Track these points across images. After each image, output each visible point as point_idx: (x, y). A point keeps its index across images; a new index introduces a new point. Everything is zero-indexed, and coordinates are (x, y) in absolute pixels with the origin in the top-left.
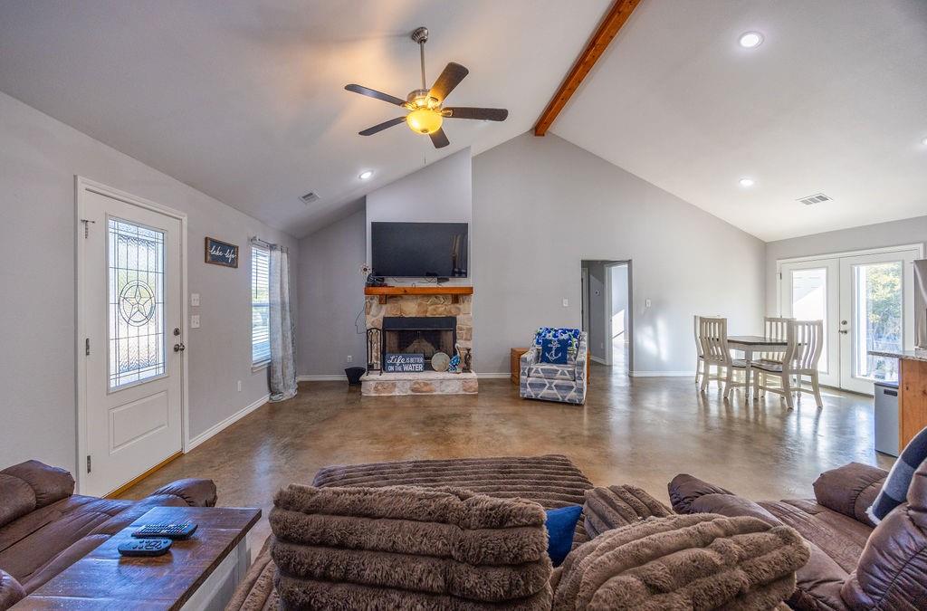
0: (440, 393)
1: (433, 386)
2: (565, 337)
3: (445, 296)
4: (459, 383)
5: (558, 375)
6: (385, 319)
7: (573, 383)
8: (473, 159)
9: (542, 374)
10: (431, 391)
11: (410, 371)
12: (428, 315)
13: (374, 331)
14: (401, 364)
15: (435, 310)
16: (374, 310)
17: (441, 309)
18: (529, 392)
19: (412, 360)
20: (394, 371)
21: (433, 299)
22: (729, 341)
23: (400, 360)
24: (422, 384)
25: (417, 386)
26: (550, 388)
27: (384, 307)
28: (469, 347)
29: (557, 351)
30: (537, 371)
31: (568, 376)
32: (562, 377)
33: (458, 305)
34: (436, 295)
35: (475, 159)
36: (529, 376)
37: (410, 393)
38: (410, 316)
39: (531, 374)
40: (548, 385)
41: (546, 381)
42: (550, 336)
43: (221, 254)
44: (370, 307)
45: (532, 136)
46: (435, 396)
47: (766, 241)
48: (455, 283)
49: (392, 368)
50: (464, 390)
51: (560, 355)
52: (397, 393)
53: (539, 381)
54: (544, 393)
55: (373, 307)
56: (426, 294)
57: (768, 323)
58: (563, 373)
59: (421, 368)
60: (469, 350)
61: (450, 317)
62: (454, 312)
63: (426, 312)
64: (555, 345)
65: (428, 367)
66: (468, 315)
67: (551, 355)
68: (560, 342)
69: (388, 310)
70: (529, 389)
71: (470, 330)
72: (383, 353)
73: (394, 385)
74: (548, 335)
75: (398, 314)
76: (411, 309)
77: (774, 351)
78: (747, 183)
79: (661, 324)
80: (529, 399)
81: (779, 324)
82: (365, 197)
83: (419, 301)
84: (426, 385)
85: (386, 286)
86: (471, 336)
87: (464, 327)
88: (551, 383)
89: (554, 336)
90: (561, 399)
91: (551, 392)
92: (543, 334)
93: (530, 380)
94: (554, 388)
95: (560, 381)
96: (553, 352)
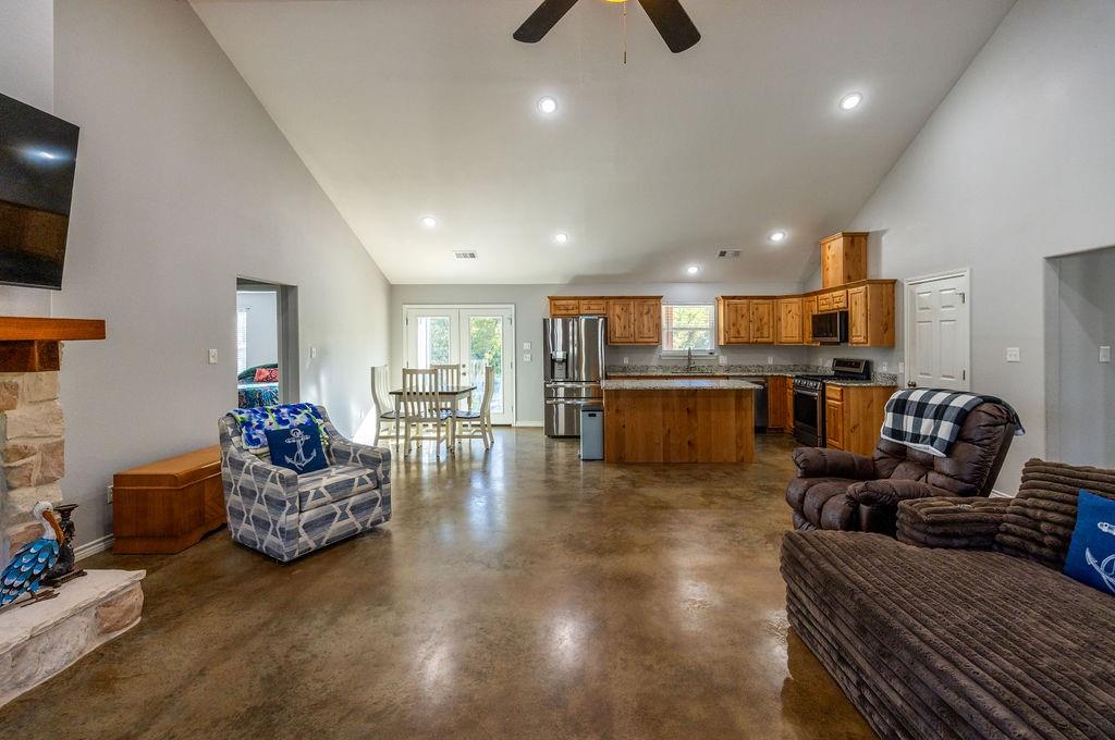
4: (85, 619)
5: (355, 488)
7: (377, 492)
18: (307, 540)
26: (344, 516)
29: (308, 448)
30: (318, 495)
31: (370, 484)
32: (364, 487)
36: (301, 512)
40: (339, 512)
41: (336, 507)
42: (271, 424)
51: (314, 454)
53: (322, 511)
54: (332, 530)
58: (362, 482)
67: (298, 459)
68: (302, 428)
70: (303, 537)
74: (266, 423)
78: (430, 222)
80: (308, 556)
88: (343, 508)
89: (280, 421)
90: (360, 527)
91: (346, 522)
92: (255, 422)
93: (306, 516)
94: (349, 513)
95: (358, 497)
96: (300, 451)
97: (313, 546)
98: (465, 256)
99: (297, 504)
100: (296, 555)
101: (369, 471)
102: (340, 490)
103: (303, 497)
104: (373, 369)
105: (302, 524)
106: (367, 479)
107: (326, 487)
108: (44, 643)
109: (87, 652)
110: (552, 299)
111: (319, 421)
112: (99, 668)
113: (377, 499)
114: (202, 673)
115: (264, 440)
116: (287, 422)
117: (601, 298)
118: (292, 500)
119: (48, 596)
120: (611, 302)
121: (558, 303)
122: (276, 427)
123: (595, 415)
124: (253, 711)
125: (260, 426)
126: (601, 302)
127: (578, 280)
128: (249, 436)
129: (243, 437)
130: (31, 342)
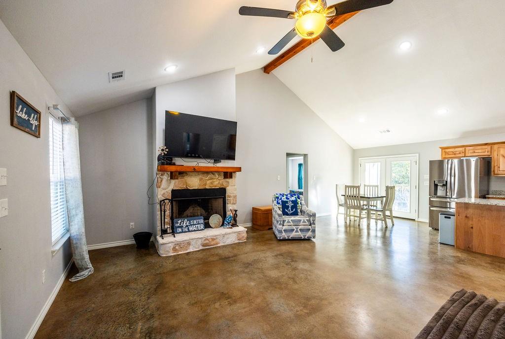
0: (223, 244)
1: (218, 240)
2: (293, 198)
3: (219, 172)
4: (235, 235)
5: (301, 223)
6: (173, 191)
7: (310, 227)
8: (236, 75)
9: (292, 223)
10: (217, 244)
11: (195, 231)
12: (207, 187)
13: (167, 201)
14: (187, 226)
15: (212, 183)
16: (164, 184)
17: (216, 182)
18: (284, 235)
19: (195, 222)
20: (182, 232)
21: (210, 176)
22: (361, 197)
23: (186, 222)
24: (210, 240)
25: (207, 241)
26: (297, 231)
27: (173, 181)
28: (236, 209)
29: (292, 208)
30: (289, 222)
31: (307, 223)
32: (305, 224)
33: (227, 180)
34: (213, 173)
35: (238, 76)
36: (283, 226)
37: (201, 248)
38: (194, 188)
39: (285, 224)
40: (295, 230)
41: (294, 227)
42: (284, 199)
43: (26, 117)
44: (161, 181)
45: (262, 72)
46: (219, 247)
47: (355, 148)
48: (225, 164)
49: (180, 230)
50: (239, 240)
51: (294, 210)
52: (191, 249)
53: (290, 228)
54: (293, 235)
55: (164, 182)
56: (206, 172)
57: (366, 187)
58: (304, 222)
59: (202, 227)
60: (236, 211)
61: (222, 188)
62: (225, 184)
63: (205, 184)
64: (290, 204)
65: (207, 226)
66: (233, 187)
67: (289, 211)
68: (293, 201)
69: (176, 184)
70: (284, 234)
71: (235, 197)
72: (172, 219)
73: (189, 244)
74: (283, 198)
75: (184, 187)
76: (194, 183)
77: (374, 201)
79: (318, 187)
80: (284, 240)
81: (369, 187)
82: (155, 88)
83: (200, 177)
84: (213, 239)
85: (174, 164)
86: (236, 201)
87: (232, 195)
88: (297, 229)
89: (287, 198)
90: (303, 237)
91: (297, 233)
92: (280, 198)
93: (284, 228)
94: (299, 231)
95: (303, 227)
96: (290, 208)
97: (287, 238)
98: (384, 131)
99: (282, 223)
100: (281, 238)
101: (307, 219)
102: (297, 223)
103: (284, 221)
104: (337, 185)
105: (283, 229)
106: (306, 221)
107: (291, 220)
108: (227, 236)
109: (235, 242)
110: (443, 148)
111: (299, 200)
112: (234, 246)
113: (310, 229)
114: (246, 253)
115: (281, 203)
116: (289, 199)
117: (486, 144)
118: (281, 221)
119: (231, 228)
120: (496, 147)
121: (447, 150)
122: (285, 200)
123: (450, 218)
124: (248, 263)
125: (281, 199)
126: (486, 147)
127: (466, 134)
128: (278, 202)
129: (276, 202)
130: (228, 172)
